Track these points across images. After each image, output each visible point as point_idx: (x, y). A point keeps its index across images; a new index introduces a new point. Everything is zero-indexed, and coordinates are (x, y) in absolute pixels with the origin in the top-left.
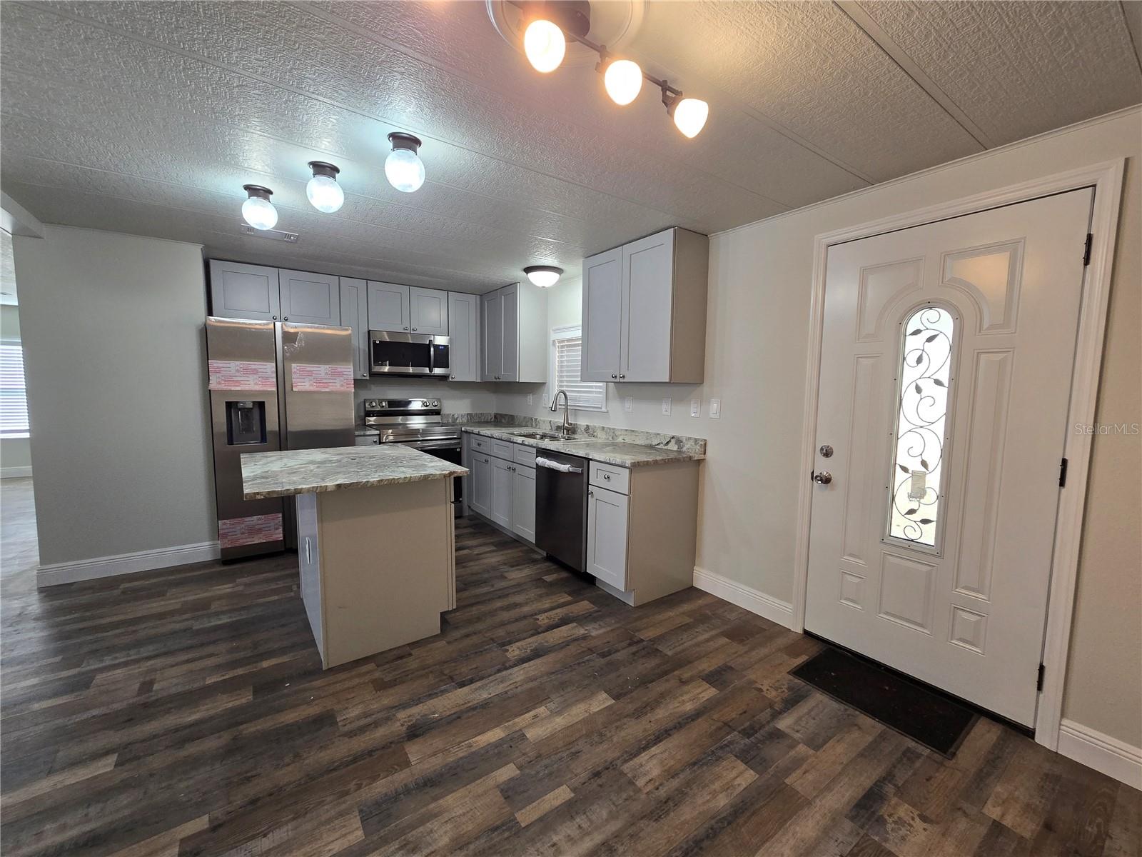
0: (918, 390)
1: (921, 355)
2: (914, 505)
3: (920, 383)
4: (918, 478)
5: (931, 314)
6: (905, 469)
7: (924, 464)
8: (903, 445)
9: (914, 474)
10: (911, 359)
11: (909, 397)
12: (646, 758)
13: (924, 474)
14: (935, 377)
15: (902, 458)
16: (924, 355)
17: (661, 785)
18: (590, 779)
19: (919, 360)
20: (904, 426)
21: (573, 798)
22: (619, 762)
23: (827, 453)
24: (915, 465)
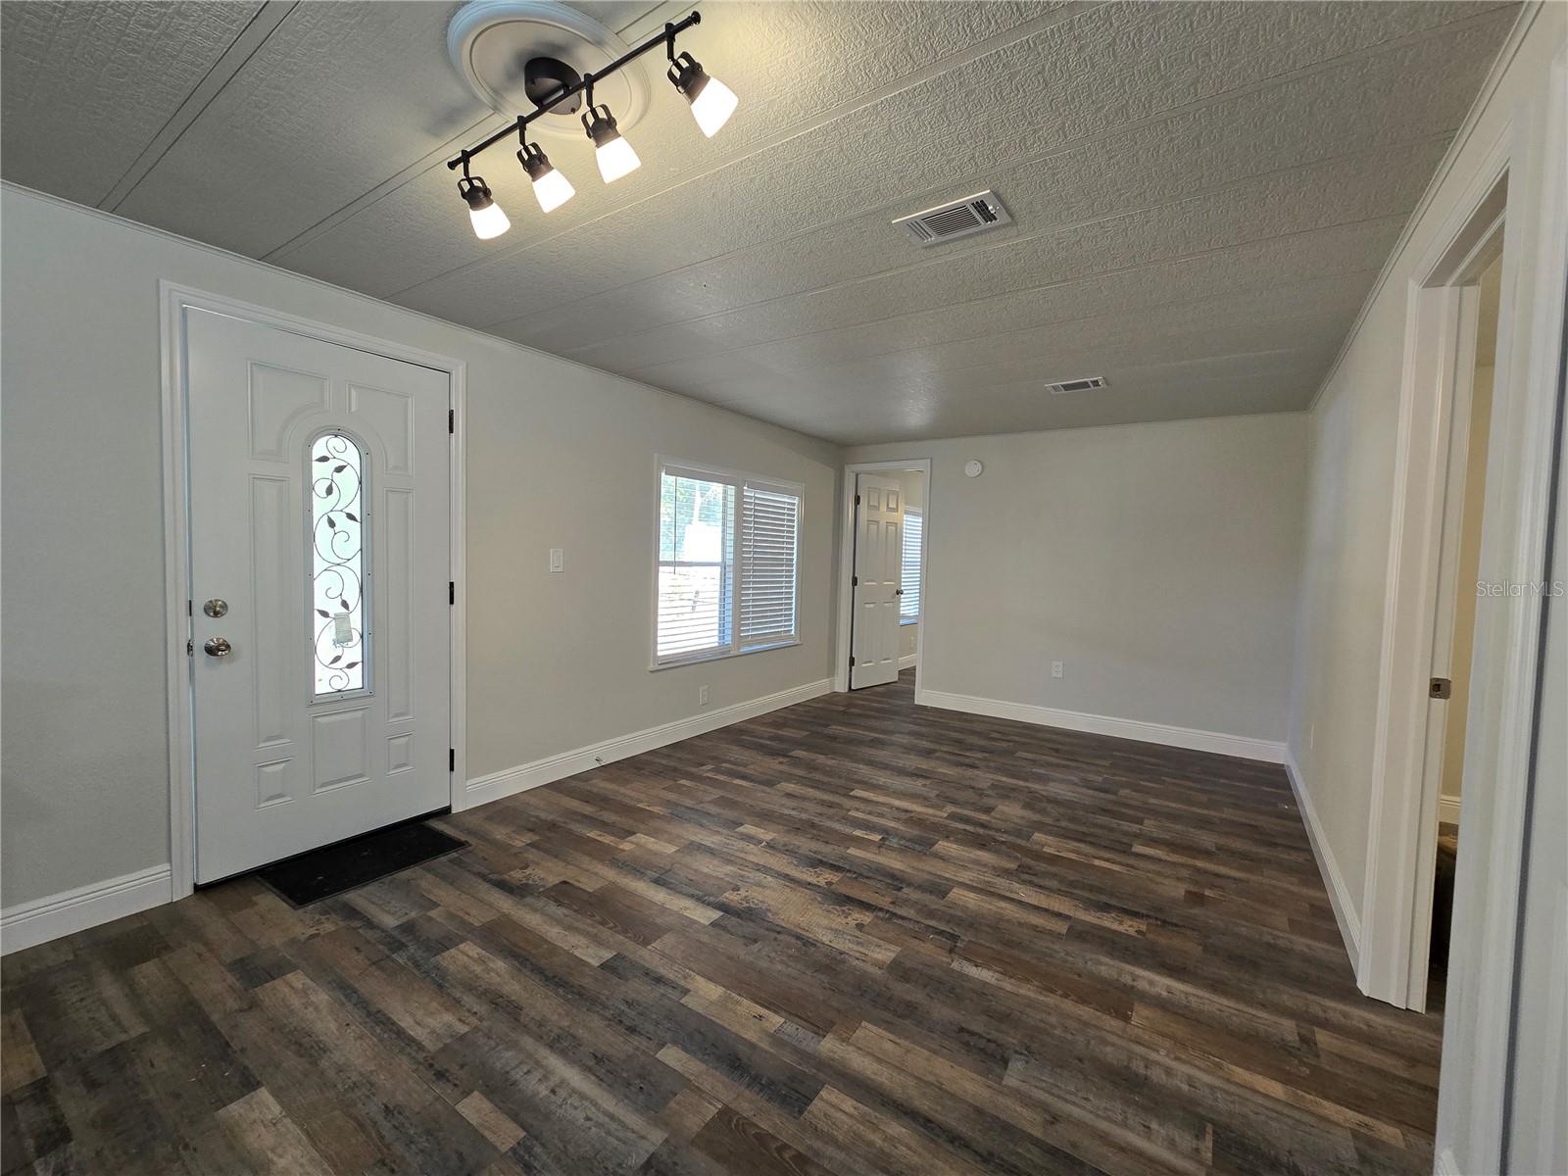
0: (332, 524)
1: (331, 485)
2: (338, 652)
3: (333, 516)
4: (341, 620)
5: (337, 443)
6: (325, 614)
7: (345, 604)
8: (319, 587)
9: (337, 617)
10: (320, 488)
11: (322, 532)
12: (419, 1030)
13: (347, 615)
14: (348, 510)
15: (320, 602)
16: (334, 485)
17: (469, 1011)
18: (449, 1081)
19: (329, 491)
20: (318, 565)
21: (481, 1092)
22: (421, 1056)
23: (214, 610)
24: (334, 608)
